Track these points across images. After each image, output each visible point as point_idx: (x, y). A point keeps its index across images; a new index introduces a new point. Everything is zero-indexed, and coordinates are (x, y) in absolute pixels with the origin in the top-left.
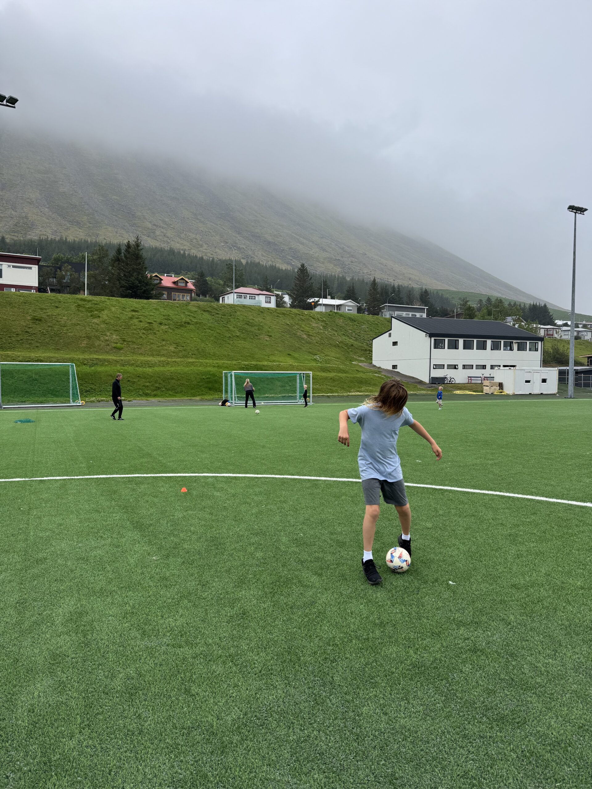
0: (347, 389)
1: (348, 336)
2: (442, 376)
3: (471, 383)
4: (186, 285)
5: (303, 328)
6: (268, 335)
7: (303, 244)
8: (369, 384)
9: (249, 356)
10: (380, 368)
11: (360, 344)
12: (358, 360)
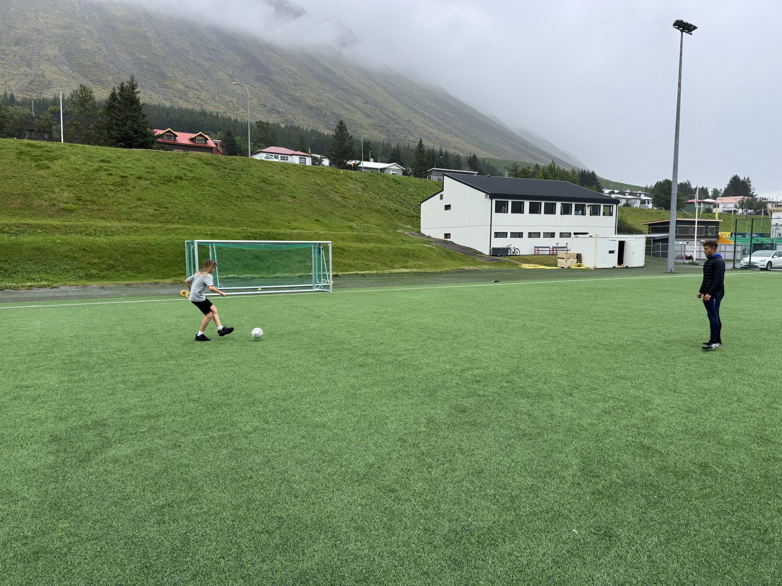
0: (390, 264)
1: (392, 200)
2: (505, 246)
3: (538, 255)
4: (206, 143)
5: (337, 189)
6: (291, 196)
7: (346, 109)
8: (418, 257)
9: (262, 222)
10: (429, 237)
11: (407, 210)
12: (403, 228)
